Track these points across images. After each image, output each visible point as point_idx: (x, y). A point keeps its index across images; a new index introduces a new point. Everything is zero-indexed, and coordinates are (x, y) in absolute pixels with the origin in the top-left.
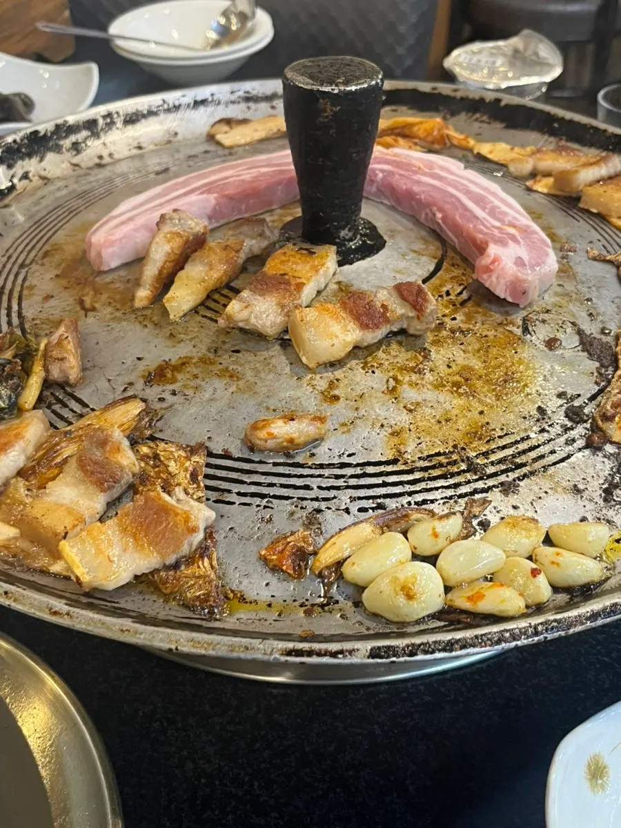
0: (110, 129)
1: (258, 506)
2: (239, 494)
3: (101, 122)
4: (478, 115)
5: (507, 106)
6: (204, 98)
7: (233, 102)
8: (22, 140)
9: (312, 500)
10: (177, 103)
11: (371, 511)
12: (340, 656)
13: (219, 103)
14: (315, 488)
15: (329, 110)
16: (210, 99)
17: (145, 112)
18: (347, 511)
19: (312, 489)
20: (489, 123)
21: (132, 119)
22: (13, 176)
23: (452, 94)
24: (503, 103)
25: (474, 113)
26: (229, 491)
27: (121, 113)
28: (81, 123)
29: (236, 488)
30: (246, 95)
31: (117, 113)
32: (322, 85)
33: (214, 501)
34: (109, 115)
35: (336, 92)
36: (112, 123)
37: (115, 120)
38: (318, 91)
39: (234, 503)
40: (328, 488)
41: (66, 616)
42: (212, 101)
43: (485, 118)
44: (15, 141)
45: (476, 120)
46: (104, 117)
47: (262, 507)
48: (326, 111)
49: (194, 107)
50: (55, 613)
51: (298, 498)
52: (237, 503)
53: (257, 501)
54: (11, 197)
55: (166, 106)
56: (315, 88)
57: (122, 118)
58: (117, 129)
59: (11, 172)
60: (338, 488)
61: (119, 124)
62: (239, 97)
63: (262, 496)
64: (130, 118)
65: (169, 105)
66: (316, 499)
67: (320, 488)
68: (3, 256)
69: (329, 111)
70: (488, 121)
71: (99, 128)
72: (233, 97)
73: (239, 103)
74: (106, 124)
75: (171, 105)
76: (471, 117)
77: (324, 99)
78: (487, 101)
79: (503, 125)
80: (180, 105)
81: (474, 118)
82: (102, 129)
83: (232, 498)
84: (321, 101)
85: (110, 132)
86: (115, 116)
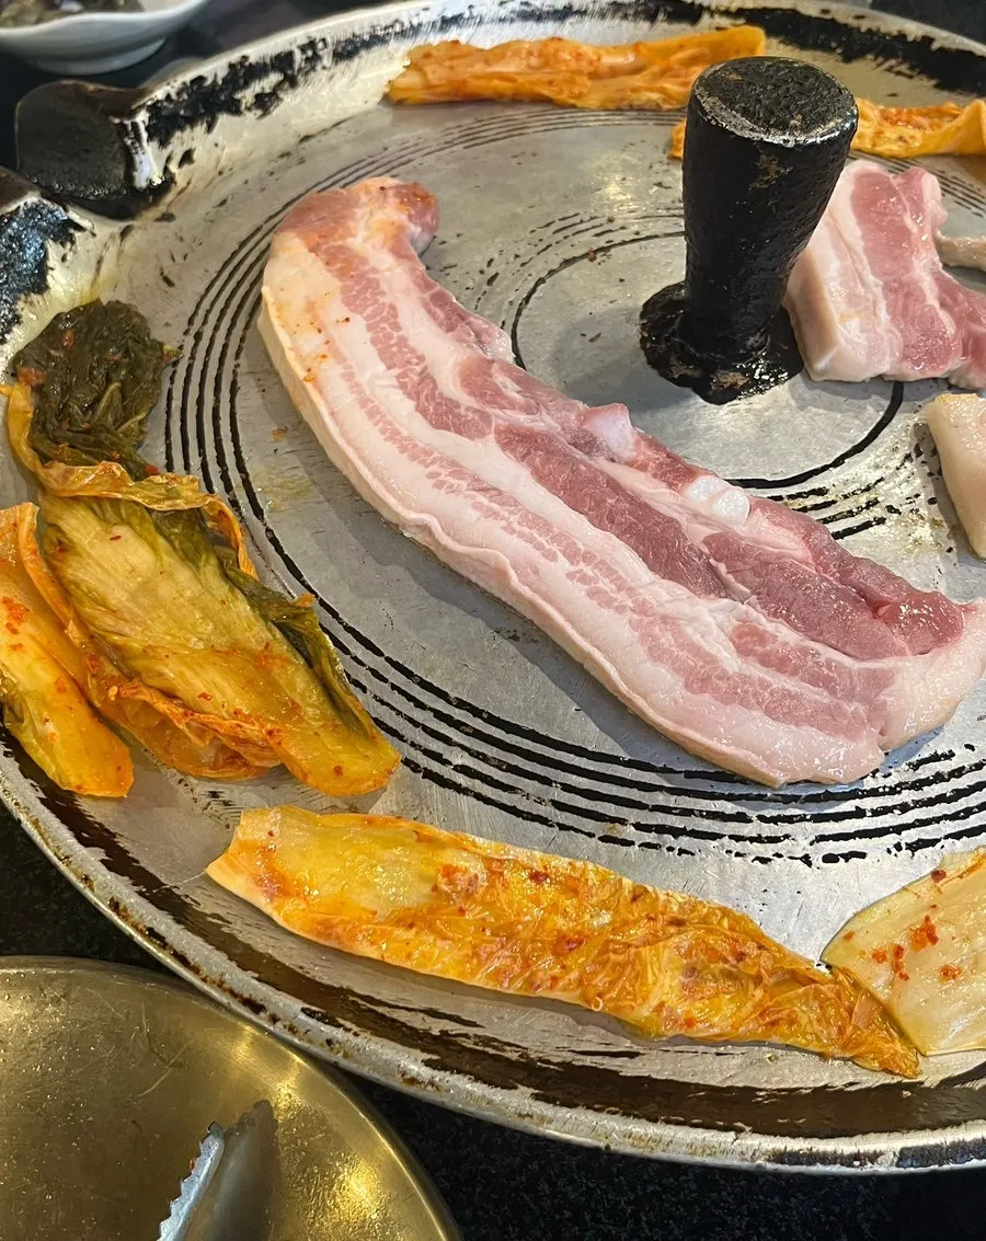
0: (313, 68)
1: (670, 849)
2: (638, 826)
3: (298, 57)
4: (893, 62)
5: (942, 50)
6: (456, 13)
7: (502, 20)
8: (179, 94)
9: (752, 840)
10: (415, 22)
11: (842, 860)
12: (857, 1163)
13: (481, 22)
14: (754, 818)
15: (774, 169)
16: (467, 15)
17: (366, 37)
18: (806, 860)
19: (750, 821)
20: (911, 77)
21: (348, 51)
22: (169, 159)
23: (853, 23)
24: (935, 46)
25: (887, 59)
26: (623, 822)
27: (329, 40)
28: (268, 61)
29: (632, 815)
30: (525, 8)
31: (324, 40)
32: (767, 132)
33: (600, 839)
34: (312, 44)
35: (791, 144)
36: (316, 57)
37: (320, 53)
38: (761, 141)
39: (632, 843)
40: (775, 820)
41: (429, 1088)
42: (471, 17)
43: (904, 68)
44: (168, 97)
45: (890, 70)
46: (303, 49)
47: (676, 852)
48: (768, 174)
49: (441, 29)
50: (413, 1081)
51: (731, 837)
52: (637, 844)
53: (669, 839)
54: (169, 197)
55: (398, 28)
56: (755, 136)
57: (330, 48)
58: (324, 68)
59: (166, 152)
60: (790, 820)
61: (327, 60)
62: (513, 12)
63: (677, 833)
64: (344, 48)
65: (402, 24)
66: (758, 839)
67: (762, 818)
68: (186, 333)
69: (772, 173)
70: (908, 72)
71: (296, 67)
72: (503, 12)
73: (512, 20)
74: (307, 59)
75: (407, 25)
76: (879, 65)
77: (768, 155)
78: (910, 38)
79: (933, 82)
80: (420, 25)
81: (887, 65)
82: (300, 69)
83: (629, 832)
84: (763, 157)
85: (312, 74)
86: (320, 45)
